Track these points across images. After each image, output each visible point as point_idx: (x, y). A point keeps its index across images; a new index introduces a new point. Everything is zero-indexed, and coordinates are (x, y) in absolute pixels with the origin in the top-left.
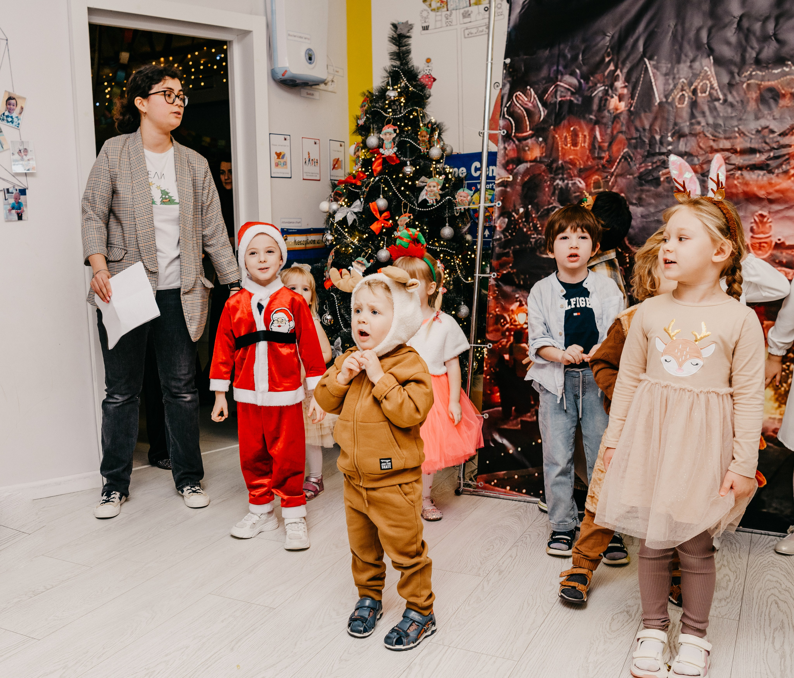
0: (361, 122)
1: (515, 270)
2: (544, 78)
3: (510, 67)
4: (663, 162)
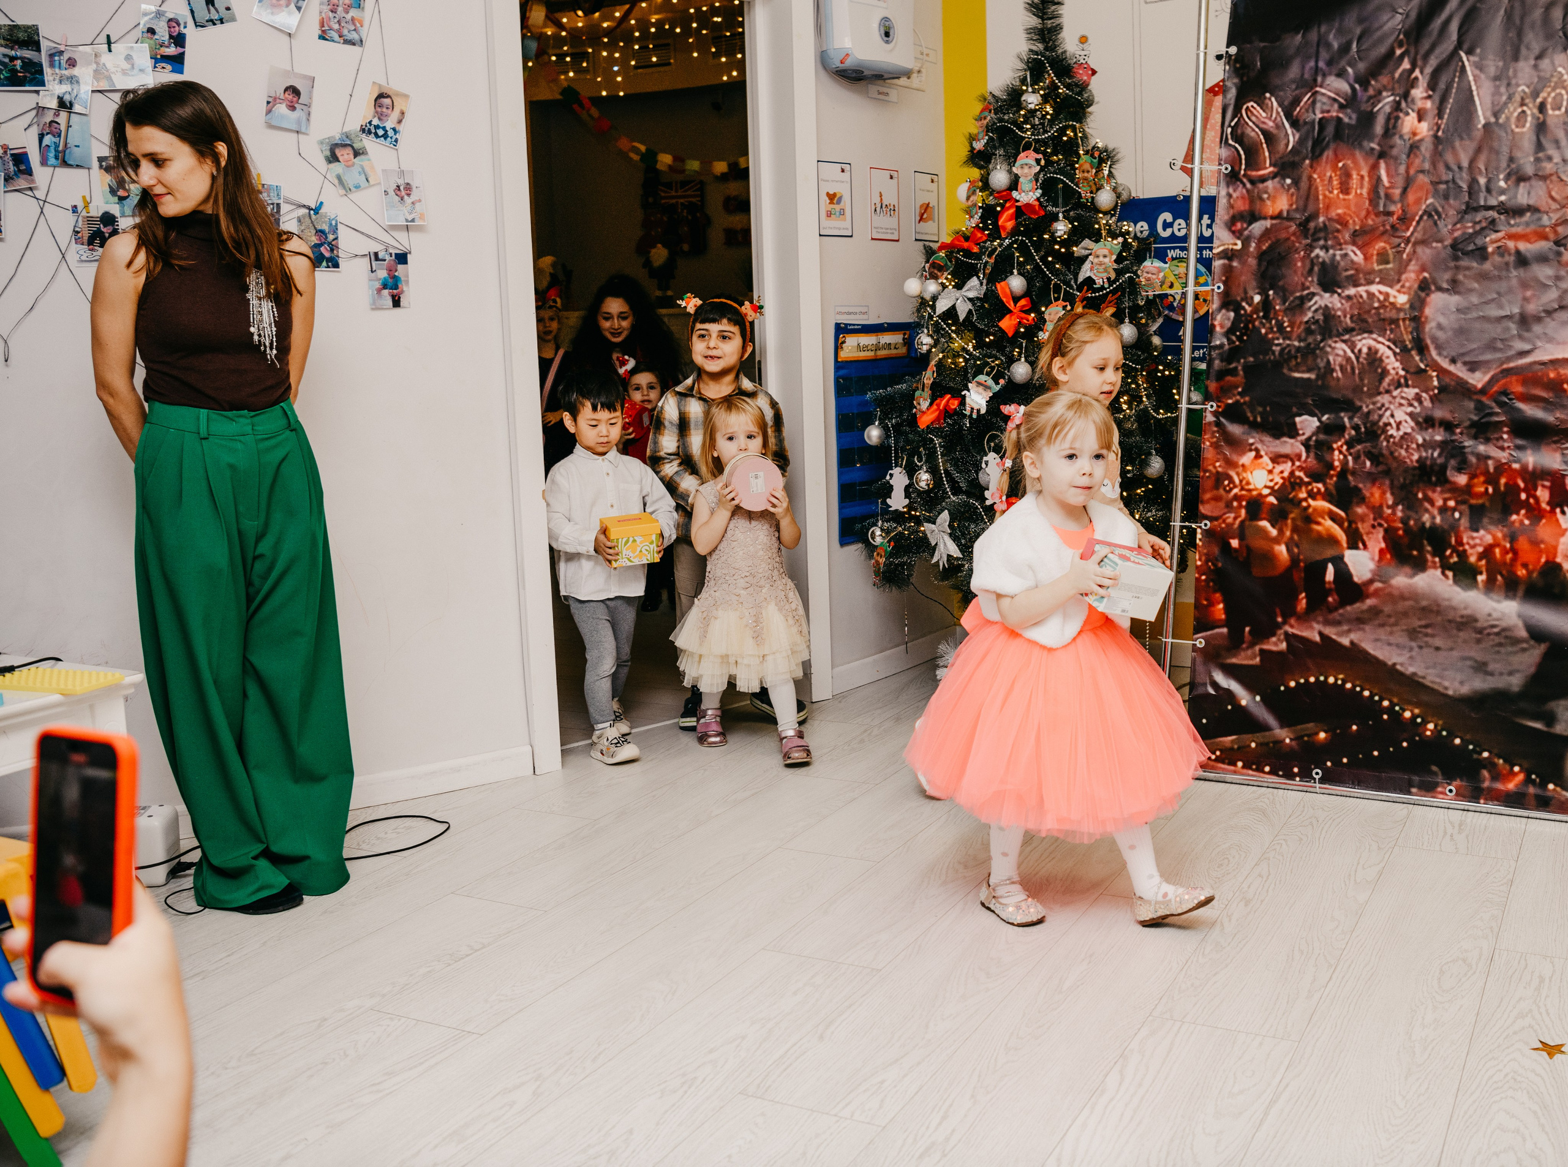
0: (979, 146)
1: (1247, 399)
2: (1293, 81)
3: (1236, 61)
4: (1493, 222)
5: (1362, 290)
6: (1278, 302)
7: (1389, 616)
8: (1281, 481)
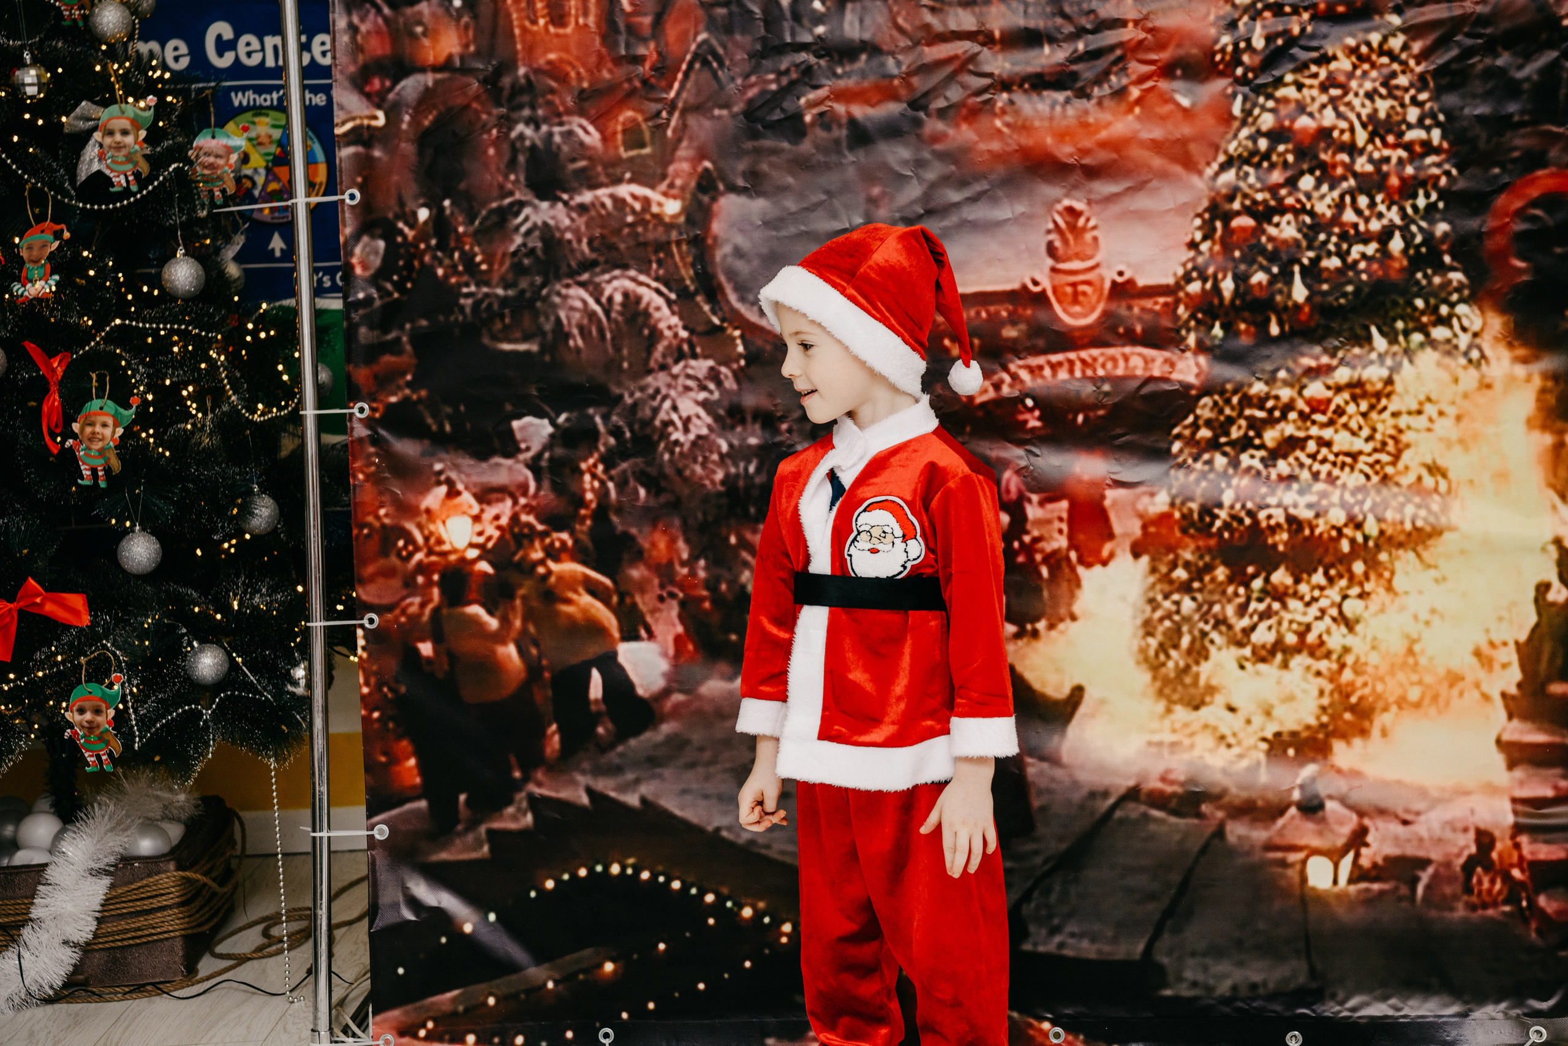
1: (423, 393)
4: (807, 71)
5: (603, 193)
6: (460, 219)
7: (701, 749)
8: (496, 534)
